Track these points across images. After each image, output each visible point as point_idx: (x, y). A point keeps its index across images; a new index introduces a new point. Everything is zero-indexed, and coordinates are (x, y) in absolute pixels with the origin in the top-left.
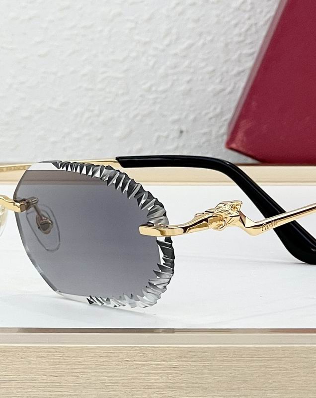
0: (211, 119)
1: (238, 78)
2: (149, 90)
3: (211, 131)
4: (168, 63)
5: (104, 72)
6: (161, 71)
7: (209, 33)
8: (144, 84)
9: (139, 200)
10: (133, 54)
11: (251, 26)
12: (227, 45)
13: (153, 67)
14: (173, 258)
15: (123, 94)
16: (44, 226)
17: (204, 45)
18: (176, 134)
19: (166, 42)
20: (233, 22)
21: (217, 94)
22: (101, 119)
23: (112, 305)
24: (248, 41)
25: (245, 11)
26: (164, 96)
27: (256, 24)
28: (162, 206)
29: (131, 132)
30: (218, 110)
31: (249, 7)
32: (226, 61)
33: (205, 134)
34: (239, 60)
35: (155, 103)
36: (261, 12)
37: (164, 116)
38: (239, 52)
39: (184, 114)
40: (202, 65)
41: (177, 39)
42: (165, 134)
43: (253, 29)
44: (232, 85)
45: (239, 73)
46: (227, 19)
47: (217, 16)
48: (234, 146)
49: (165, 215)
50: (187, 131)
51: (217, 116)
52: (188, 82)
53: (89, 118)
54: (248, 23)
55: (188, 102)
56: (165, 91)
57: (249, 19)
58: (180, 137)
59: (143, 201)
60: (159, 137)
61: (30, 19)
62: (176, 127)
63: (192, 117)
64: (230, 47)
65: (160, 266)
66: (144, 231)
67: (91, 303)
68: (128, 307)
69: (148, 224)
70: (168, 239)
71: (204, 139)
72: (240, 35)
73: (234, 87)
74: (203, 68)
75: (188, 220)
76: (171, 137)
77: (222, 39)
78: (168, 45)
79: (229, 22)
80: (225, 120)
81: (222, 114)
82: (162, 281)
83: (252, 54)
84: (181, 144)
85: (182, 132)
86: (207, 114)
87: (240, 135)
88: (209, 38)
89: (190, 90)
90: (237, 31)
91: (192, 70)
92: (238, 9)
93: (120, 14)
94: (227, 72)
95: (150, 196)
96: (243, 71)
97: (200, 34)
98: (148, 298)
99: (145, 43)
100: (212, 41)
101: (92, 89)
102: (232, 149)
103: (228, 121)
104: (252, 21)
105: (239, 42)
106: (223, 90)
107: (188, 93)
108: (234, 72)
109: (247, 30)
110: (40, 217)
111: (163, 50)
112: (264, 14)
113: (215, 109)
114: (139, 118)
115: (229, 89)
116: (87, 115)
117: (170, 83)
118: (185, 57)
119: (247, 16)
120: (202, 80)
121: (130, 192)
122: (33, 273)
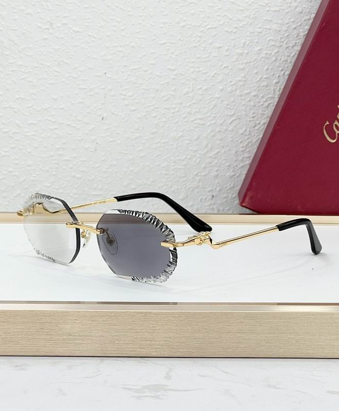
0: (228, 190)
1: (242, 169)
2: (197, 175)
3: (228, 196)
4: (207, 161)
5: (173, 166)
6: (203, 165)
7: (227, 146)
8: (194, 172)
9: (161, 229)
10: (189, 157)
11: (249, 142)
12: (236, 152)
13: (199, 163)
14: (177, 258)
15: (183, 177)
16: (110, 242)
17: (225, 152)
18: (211, 197)
19: (206, 150)
20: (240, 141)
21: (231, 177)
22: (172, 190)
23: (144, 281)
24: (247, 150)
25: (246, 135)
26: (204, 178)
27: (251, 142)
28: (173, 232)
29: (187, 196)
30: (232, 185)
31: (248, 133)
32: (236, 161)
33: (225, 197)
34: (242, 160)
35: (199, 181)
36: (254, 136)
37: (204, 188)
38: (242, 156)
39: (214, 188)
40: (224, 162)
41: (211, 149)
42: (205, 197)
43: (250, 144)
44: (239, 173)
45: (243, 167)
46: (237, 139)
47: (232, 137)
48: (244, 205)
49: (174, 237)
50: (216, 196)
51: (231, 188)
52: (217, 171)
53: (165, 189)
54: (247, 141)
55: (216, 181)
56: (205, 175)
57: (248, 139)
58: (212, 199)
59: (163, 230)
60: (201, 199)
61: (136, 138)
62: (210, 194)
63: (218, 189)
64: (238, 153)
65: (170, 262)
66: (163, 244)
67: (133, 280)
68: (152, 282)
69: (165, 241)
70: (175, 249)
71: (224, 200)
72: (243, 147)
73: (240, 174)
74: (224, 164)
75: (185, 239)
76: (208, 199)
77: (234, 149)
78: (207, 152)
79: (237, 141)
80: (236, 190)
81: (233, 187)
82: (171, 269)
83: (249, 157)
84: (213, 203)
85: (213, 196)
86: (226, 187)
87: (247, 199)
88: (228, 149)
89: (218, 175)
90: (241, 145)
91: (218, 165)
92: (242, 134)
93: (182, 136)
94: (236, 166)
95: (167, 227)
96: (244, 166)
97: (223, 147)
98: (163, 278)
99: (195, 151)
100: (229, 150)
101: (167, 174)
102: (243, 206)
103: (238, 191)
104: (249, 140)
105: (242, 151)
106: (235, 175)
107: (216, 177)
108: (240, 166)
109: (247, 145)
110: (108, 237)
111: (204, 155)
112: (255, 137)
113: (230, 185)
114: (191, 189)
115: (237, 175)
116: (164, 187)
117: (207, 172)
118: (215, 158)
119: (247, 138)
120: (224, 170)
121: (157, 225)
122: (104, 265)
